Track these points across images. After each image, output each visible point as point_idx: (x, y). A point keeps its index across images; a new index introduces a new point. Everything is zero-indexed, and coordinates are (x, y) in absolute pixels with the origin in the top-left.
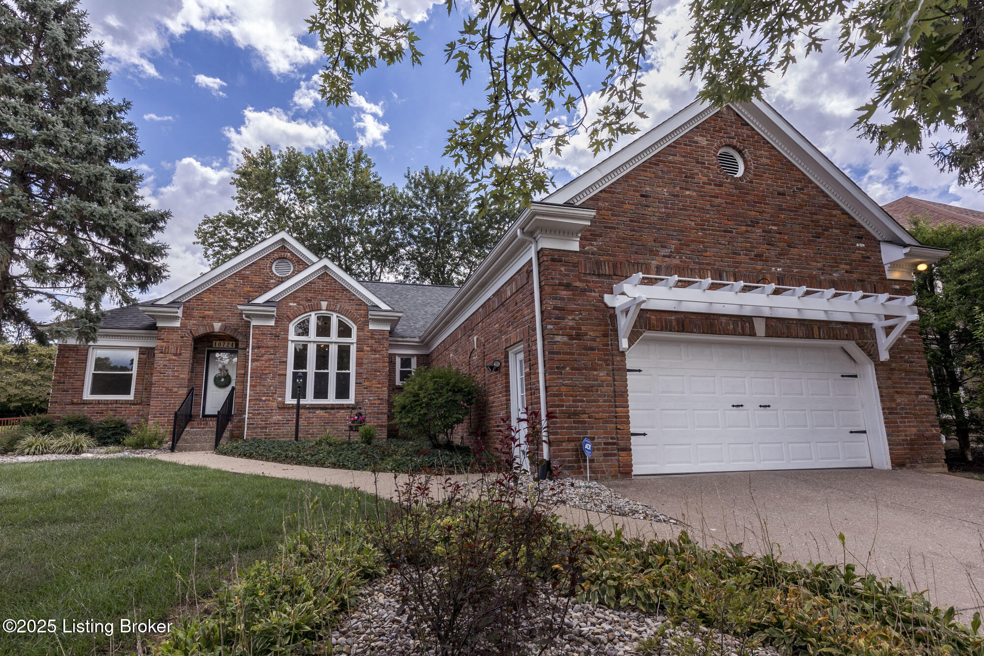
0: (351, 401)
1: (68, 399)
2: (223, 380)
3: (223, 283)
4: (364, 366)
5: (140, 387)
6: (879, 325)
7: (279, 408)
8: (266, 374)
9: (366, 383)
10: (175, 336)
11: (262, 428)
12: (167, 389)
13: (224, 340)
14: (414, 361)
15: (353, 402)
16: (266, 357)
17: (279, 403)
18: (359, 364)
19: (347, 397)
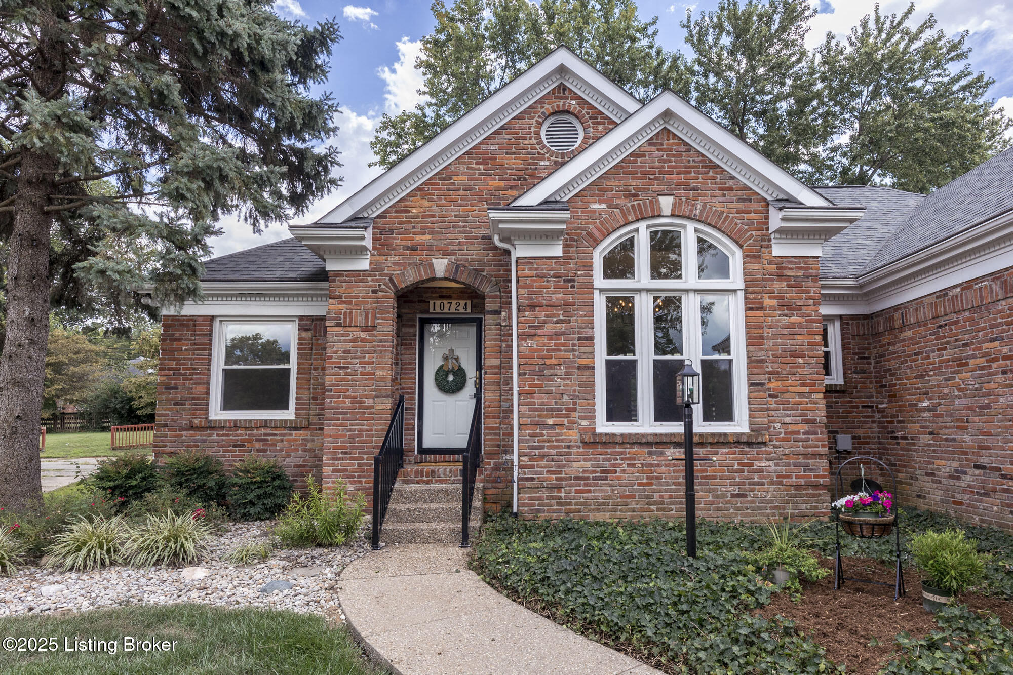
0: (740, 425)
1: (184, 419)
2: (451, 378)
3: (445, 175)
4: (768, 344)
5: (306, 395)
7: (585, 444)
8: (551, 366)
9: (774, 385)
10: (362, 290)
11: (551, 489)
12: (354, 400)
13: (449, 297)
14: (834, 333)
15: (745, 429)
16: (548, 329)
17: (583, 431)
18: (754, 339)
19: (727, 415)
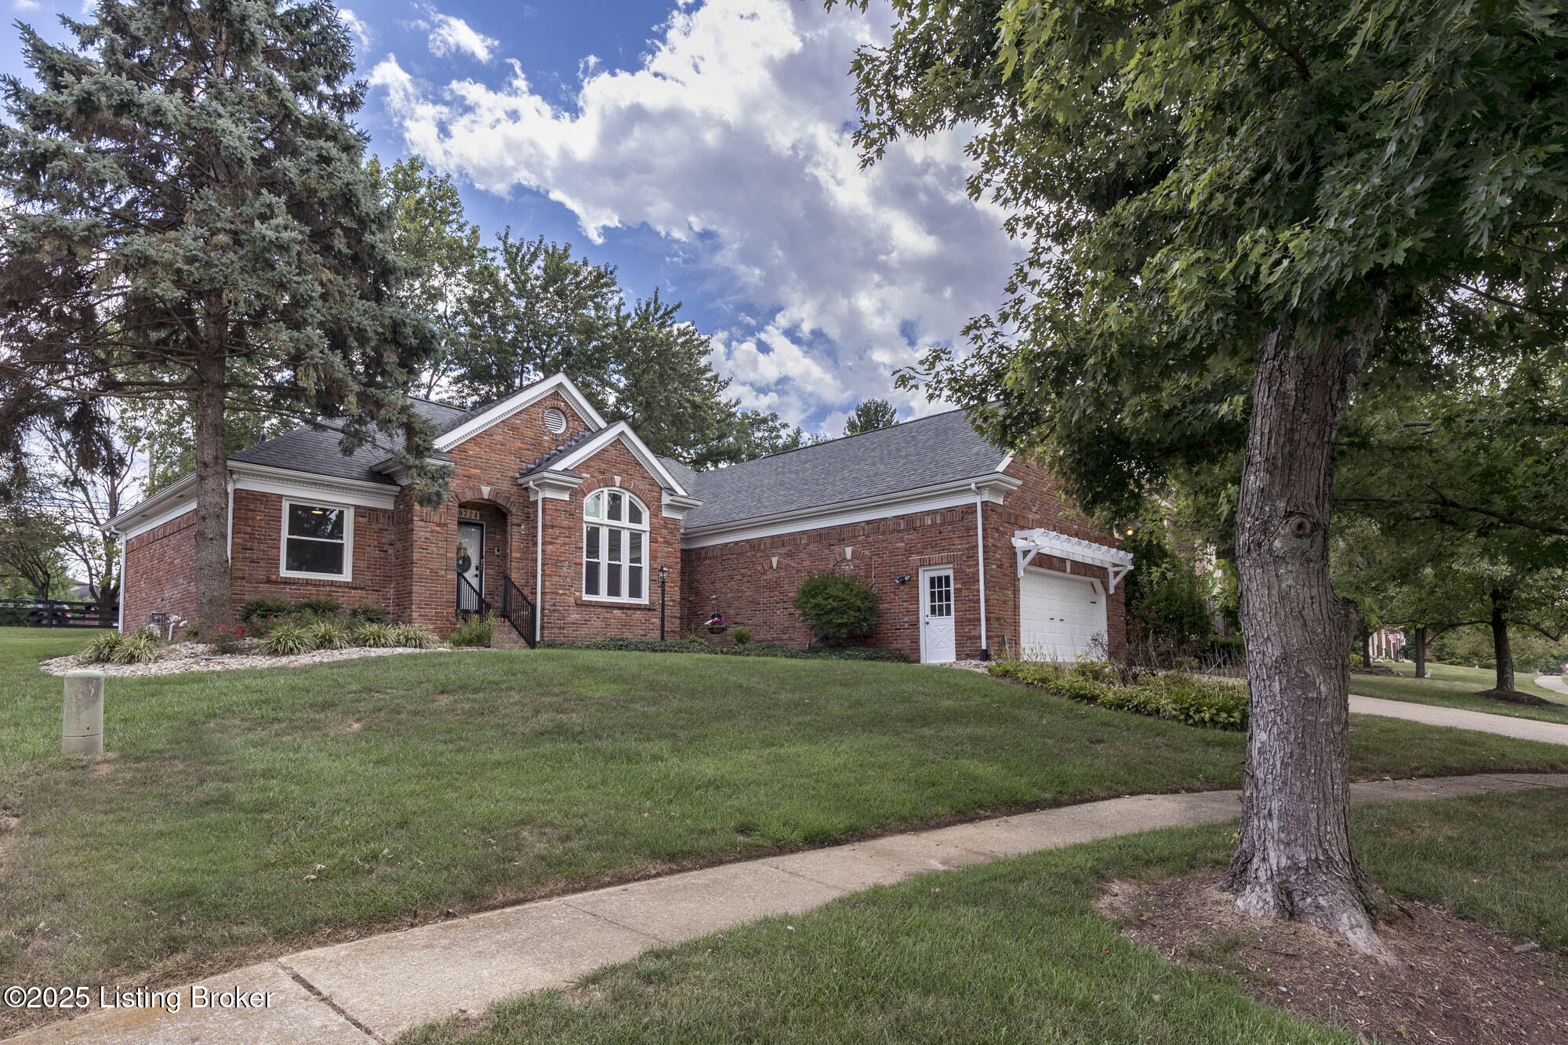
0: (645, 599)
1: (261, 574)
2: (460, 562)
4: (657, 560)
5: (362, 564)
6: (1111, 570)
7: (576, 605)
12: (432, 570)
13: (469, 508)
15: (646, 602)
16: (558, 540)
17: (575, 598)
18: (653, 558)
19: (639, 594)
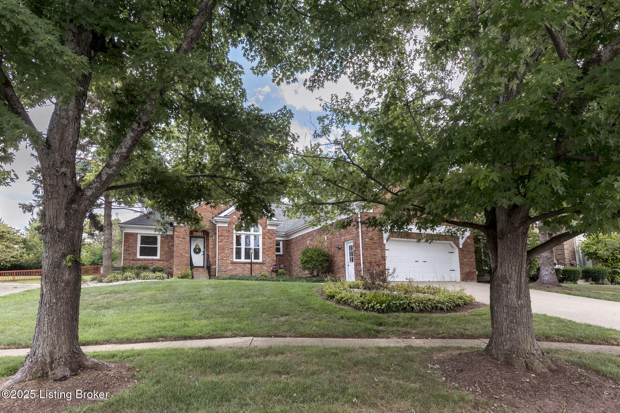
0: (260, 260)
1: (131, 258)
2: (197, 250)
4: (266, 245)
5: (163, 253)
6: (460, 237)
8: (224, 248)
9: (267, 253)
10: (182, 230)
11: (224, 272)
12: (180, 254)
13: (198, 232)
14: (281, 243)
16: (224, 241)
18: (264, 244)
19: (258, 259)
